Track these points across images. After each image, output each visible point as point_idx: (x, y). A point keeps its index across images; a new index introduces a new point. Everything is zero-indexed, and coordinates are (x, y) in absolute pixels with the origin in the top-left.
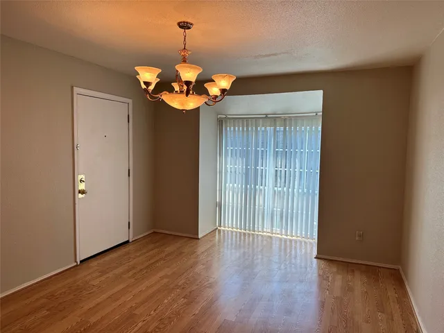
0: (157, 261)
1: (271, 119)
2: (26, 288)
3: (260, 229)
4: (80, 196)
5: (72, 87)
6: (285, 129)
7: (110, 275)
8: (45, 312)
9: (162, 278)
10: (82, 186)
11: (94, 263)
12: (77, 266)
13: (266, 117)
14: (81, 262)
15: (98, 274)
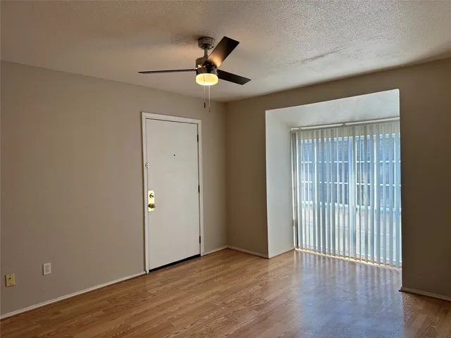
0: (217, 277)
1: (349, 127)
2: (98, 289)
3: (341, 254)
4: (150, 209)
5: (141, 113)
6: (366, 138)
7: (169, 286)
8: (101, 312)
9: (213, 294)
10: (151, 201)
11: (161, 274)
12: (146, 274)
13: (344, 125)
14: (150, 271)
15: (159, 284)
